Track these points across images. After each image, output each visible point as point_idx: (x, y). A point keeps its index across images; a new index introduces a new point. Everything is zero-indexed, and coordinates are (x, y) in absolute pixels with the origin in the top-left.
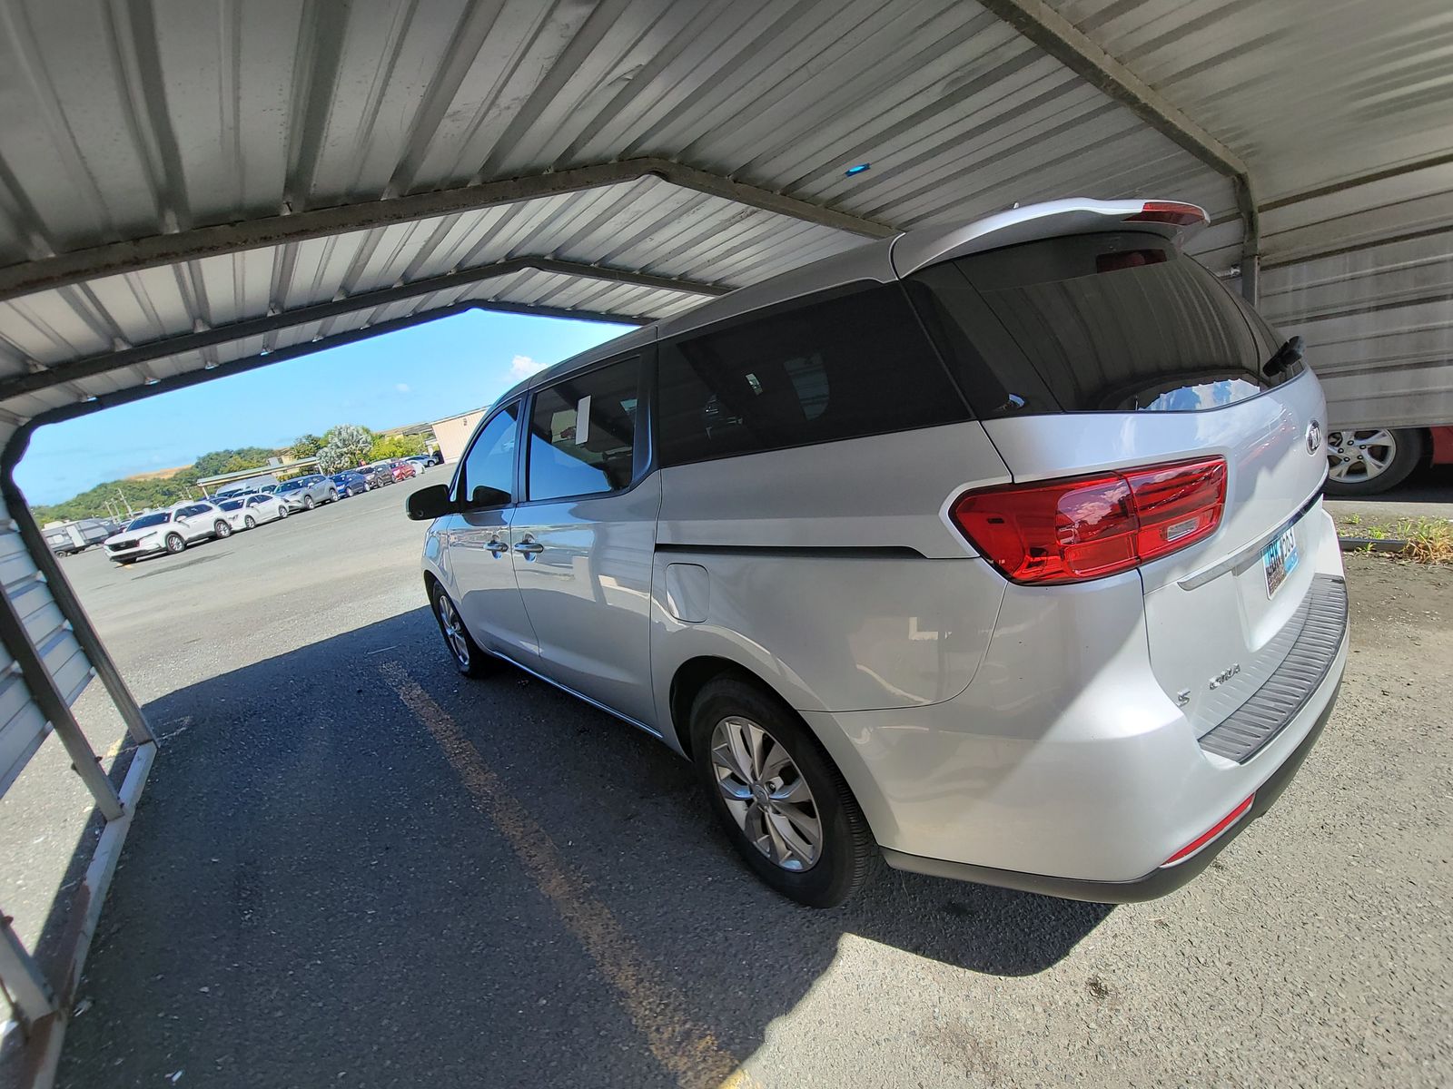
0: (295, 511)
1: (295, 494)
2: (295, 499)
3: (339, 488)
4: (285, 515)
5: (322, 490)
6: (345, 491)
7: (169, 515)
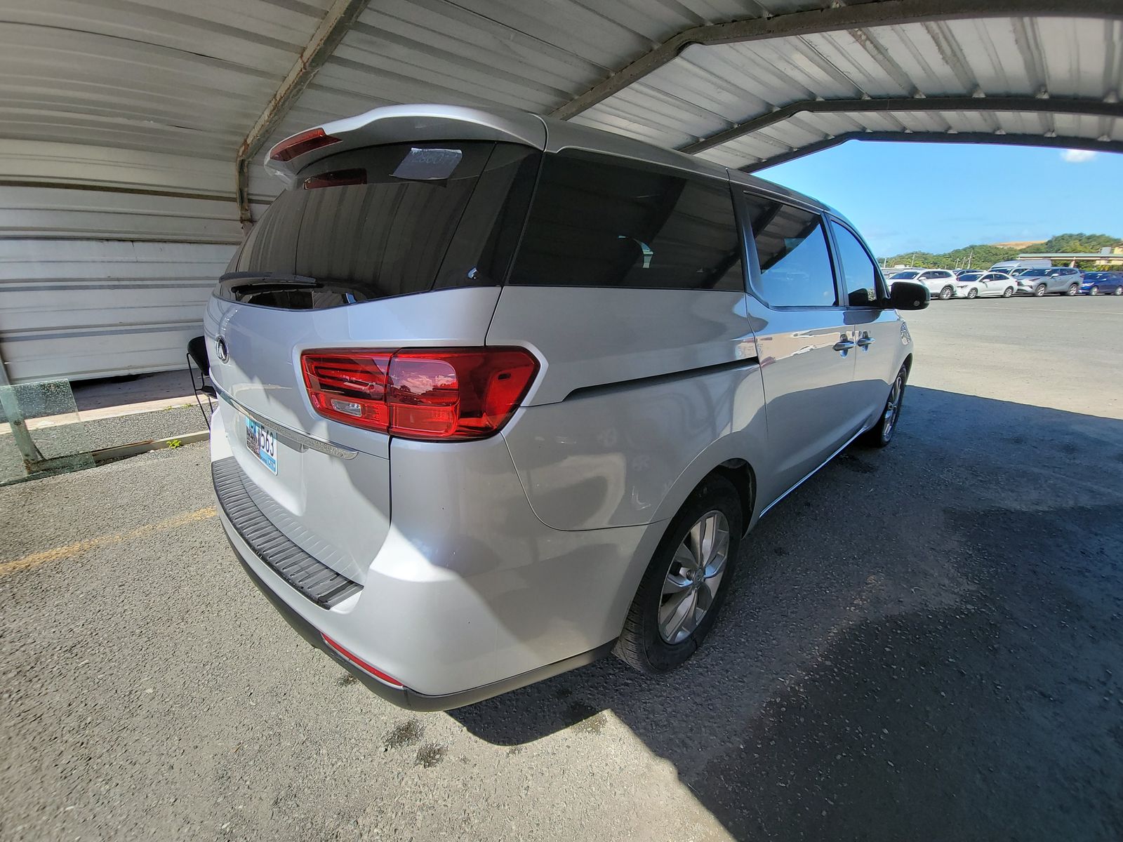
0: (1021, 294)
1: (1033, 280)
2: (1028, 284)
3: (1084, 285)
4: (1008, 294)
5: (1062, 283)
6: (1090, 288)
7: (917, 274)
